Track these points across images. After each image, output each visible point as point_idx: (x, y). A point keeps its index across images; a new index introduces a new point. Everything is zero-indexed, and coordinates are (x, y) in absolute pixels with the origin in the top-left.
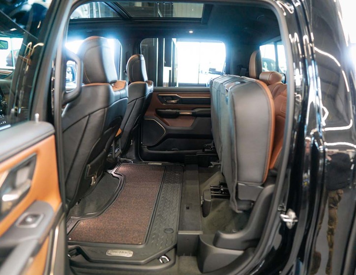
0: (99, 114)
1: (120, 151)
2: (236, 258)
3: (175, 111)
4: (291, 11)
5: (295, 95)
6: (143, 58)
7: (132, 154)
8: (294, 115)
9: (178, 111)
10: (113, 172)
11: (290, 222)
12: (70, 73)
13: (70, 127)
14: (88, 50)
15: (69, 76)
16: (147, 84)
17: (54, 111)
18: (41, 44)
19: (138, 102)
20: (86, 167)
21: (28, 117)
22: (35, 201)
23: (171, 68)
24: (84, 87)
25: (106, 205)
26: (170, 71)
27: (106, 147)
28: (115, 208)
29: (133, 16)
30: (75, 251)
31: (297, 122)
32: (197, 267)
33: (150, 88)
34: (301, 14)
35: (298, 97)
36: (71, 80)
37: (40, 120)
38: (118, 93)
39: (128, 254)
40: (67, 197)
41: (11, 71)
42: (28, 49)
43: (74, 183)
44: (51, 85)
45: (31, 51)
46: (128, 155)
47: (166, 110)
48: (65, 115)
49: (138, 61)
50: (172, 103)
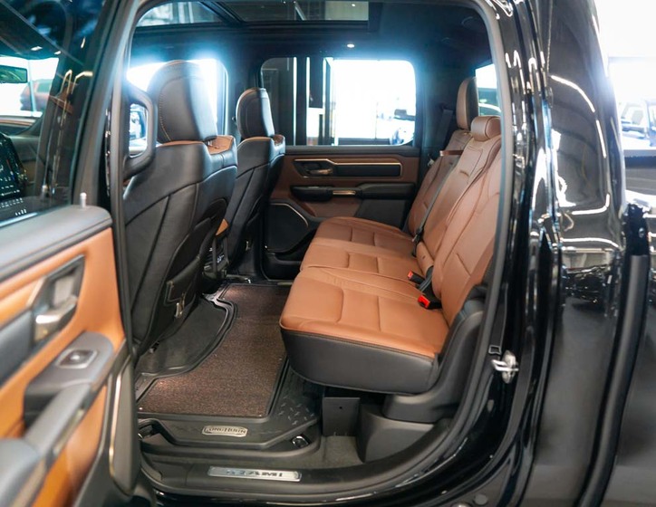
0: (186, 193)
1: (227, 260)
2: (421, 435)
3: (325, 189)
4: (509, 13)
5: (515, 157)
6: (265, 95)
7: (249, 266)
8: (513, 193)
9: (330, 189)
10: (215, 298)
11: (507, 372)
12: (137, 122)
13: (137, 215)
14: (167, 83)
15: (134, 128)
16: (273, 141)
17: (109, 191)
18: (89, 74)
19: (257, 173)
20: (165, 284)
21: (69, 198)
22: (83, 332)
23: (322, 111)
24: (160, 147)
25: (202, 355)
26: (321, 116)
27: (201, 252)
28: (218, 358)
29: (246, 19)
30: (150, 428)
31: (518, 203)
32: (356, 454)
33: (279, 149)
34: (524, 18)
35: (520, 162)
36: (138, 135)
37: (87, 204)
38: (219, 158)
39: (239, 433)
40: (134, 336)
41: (33, 121)
42: (66, 83)
43: (146, 312)
44: (105, 144)
45: (71, 85)
46: (242, 268)
47: (310, 188)
48: (129, 196)
49: (257, 100)
50: (322, 175)
